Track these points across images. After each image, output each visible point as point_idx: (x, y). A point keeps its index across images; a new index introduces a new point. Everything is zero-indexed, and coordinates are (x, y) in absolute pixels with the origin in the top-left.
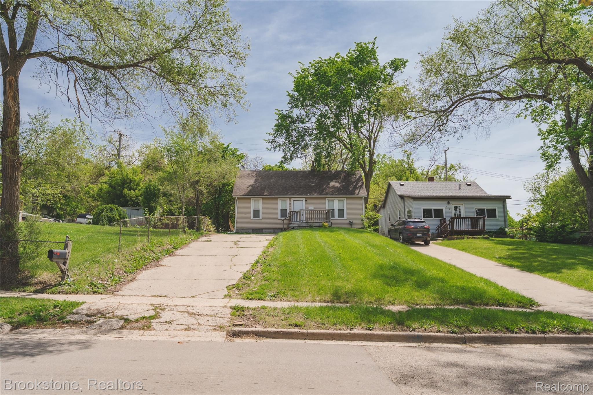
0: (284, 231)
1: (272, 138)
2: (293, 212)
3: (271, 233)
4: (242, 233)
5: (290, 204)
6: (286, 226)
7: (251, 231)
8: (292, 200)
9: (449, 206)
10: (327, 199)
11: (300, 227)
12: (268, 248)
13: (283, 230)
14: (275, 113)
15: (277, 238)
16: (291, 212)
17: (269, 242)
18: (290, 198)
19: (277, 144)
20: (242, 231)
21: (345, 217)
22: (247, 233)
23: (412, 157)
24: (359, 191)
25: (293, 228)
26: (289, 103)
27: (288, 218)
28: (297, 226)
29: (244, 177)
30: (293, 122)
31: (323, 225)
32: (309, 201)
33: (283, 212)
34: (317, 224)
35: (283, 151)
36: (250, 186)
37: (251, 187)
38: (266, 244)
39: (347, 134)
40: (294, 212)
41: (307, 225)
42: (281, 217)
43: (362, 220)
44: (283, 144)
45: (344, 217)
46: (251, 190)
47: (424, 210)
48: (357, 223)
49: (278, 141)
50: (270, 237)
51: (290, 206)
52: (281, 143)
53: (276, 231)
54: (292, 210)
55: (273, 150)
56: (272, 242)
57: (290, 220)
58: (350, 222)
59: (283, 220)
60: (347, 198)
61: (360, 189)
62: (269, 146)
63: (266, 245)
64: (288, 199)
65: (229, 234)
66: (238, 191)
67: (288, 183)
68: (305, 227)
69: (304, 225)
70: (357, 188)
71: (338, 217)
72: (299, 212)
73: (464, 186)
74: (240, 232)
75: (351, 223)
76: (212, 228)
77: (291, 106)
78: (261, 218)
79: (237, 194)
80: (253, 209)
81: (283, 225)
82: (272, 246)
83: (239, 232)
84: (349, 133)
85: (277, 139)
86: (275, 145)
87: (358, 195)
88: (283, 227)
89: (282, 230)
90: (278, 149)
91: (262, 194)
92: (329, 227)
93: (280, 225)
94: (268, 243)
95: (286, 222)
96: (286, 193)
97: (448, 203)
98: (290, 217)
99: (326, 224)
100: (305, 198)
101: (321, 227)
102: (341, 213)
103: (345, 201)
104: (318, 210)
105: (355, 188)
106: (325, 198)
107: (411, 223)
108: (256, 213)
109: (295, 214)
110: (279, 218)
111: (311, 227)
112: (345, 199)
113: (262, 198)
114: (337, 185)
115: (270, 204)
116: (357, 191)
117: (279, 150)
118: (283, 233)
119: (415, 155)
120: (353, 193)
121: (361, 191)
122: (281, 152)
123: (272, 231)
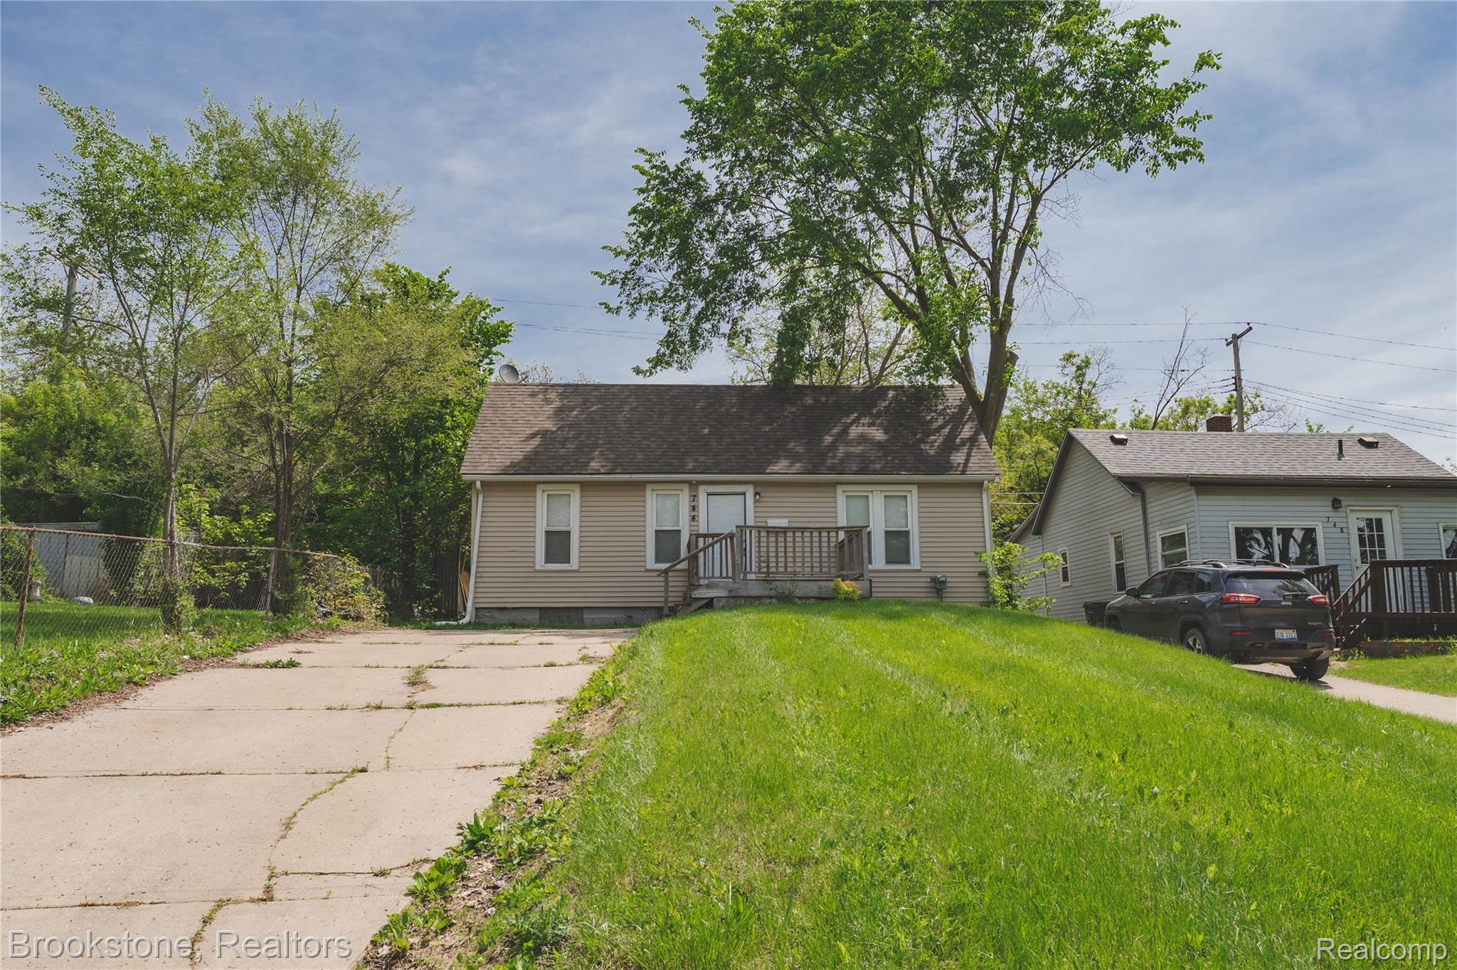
0: (668, 616)
1: (623, 265)
2: (705, 536)
3: (615, 625)
4: (496, 627)
5: (694, 508)
6: (675, 597)
7: (535, 616)
8: (702, 492)
9: (1337, 516)
10: (840, 489)
11: (737, 601)
12: (579, 710)
13: (666, 611)
14: (636, 167)
15: (634, 652)
16: (698, 536)
17: (594, 668)
18: (694, 485)
19: (644, 291)
20: (501, 617)
21: (915, 563)
22: (515, 626)
23: (1091, 375)
24: (967, 460)
25: (709, 605)
26: (688, 135)
27: (683, 565)
28: (724, 594)
29: (513, 406)
30: (705, 207)
31: (836, 590)
32: (770, 496)
33: (667, 540)
34: (812, 589)
35: (665, 319)
36: (534, 435)
37: (536, 442)
38: (573, 681)
39: (907, 251)
40: (713, 536)
41: (766, 593)
42: (658, 560)
43: (984, 574)
44: (666, 291)
45: (908, 562)
46: (536, 452)
47: (1237, 529)
48: (962, 584)
49: (647, 281)
50: (603, 645)
51: (693, 518)
52: (660, 288)
53: (636, 615)
54: (703, 530)
55: (626, 311)
56: (611, 670)
57: (692, 572)
58: (934, 580)
59: (666, 572)
60: (921, 485)
61: (970, 450)
62: (613, 295)
63: (572, 693)
64: (686, 488)
65: (441, 628)
66: (485, 458)
67: (685, 429)
68: (759, 598)
69: (755, 590)
70: (957, 448)
71: (888, 562)
72: (732, 536)
73: (1352, 450)
74: (490, 621)
75: (938, 587)
76: (368, 604)
77: (694, 145)
78: (574, 563)
79: (481, 469)
80: (545, 528)
81: (667, 590)
82: (606, 700)
83: (488, 620)
84: (913, 250)
85: (641, 272)
86: (635, 294)
87: (963, 473)
88: (666, 601)
89: (659, 613)
90: (645, 308)
91: (582, 468)
92: (863, 598)
93: (653, 594)
94: (583, 680)
95: (677, 582)
96: (676, 463)
97: (1336, 504)
98: (693, 559)
99: (846, 586)
100: (755, 483)
101: (827, 600)
102: (898, 544)
103: (913, 496)
104: (812, 530)
105: (950, 445)
106: (833, 485)
107: (1245, 583)
108: (558, 544)
109: (717, 546)
110: (651, 563)
111: (785, 600)
112: (914, 489)
113: (583, 484)
114: (878, 434)
115: (613, 508)
116: (958, 458)
117: (651, 312)
118: (668, 623)
119: (1103, 366)
120: (945, 467)
121: (973, 460)
122: (657, 318)
123: (620, 616)
